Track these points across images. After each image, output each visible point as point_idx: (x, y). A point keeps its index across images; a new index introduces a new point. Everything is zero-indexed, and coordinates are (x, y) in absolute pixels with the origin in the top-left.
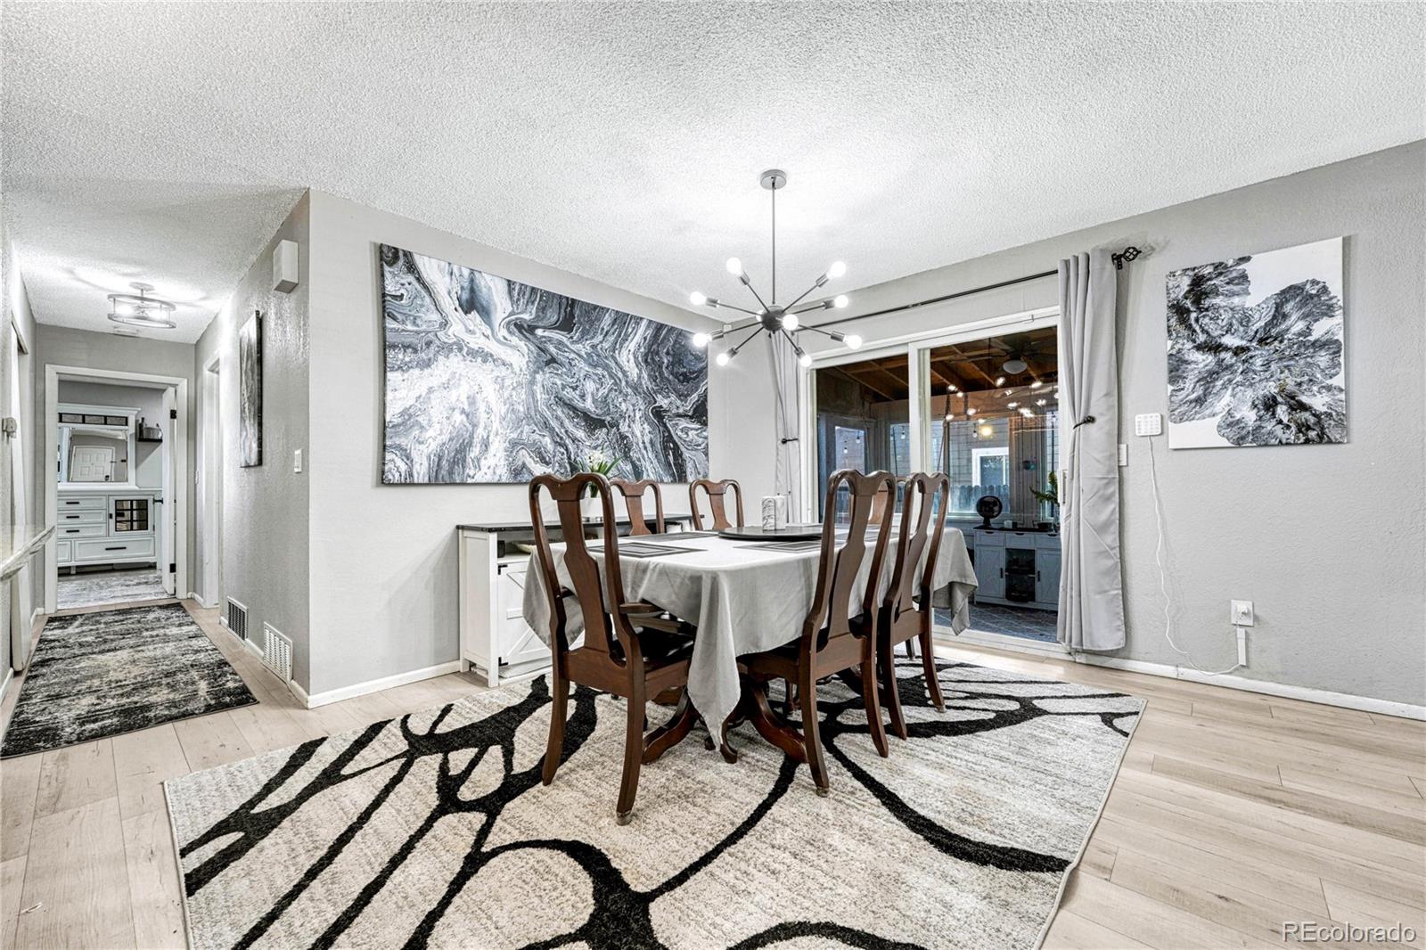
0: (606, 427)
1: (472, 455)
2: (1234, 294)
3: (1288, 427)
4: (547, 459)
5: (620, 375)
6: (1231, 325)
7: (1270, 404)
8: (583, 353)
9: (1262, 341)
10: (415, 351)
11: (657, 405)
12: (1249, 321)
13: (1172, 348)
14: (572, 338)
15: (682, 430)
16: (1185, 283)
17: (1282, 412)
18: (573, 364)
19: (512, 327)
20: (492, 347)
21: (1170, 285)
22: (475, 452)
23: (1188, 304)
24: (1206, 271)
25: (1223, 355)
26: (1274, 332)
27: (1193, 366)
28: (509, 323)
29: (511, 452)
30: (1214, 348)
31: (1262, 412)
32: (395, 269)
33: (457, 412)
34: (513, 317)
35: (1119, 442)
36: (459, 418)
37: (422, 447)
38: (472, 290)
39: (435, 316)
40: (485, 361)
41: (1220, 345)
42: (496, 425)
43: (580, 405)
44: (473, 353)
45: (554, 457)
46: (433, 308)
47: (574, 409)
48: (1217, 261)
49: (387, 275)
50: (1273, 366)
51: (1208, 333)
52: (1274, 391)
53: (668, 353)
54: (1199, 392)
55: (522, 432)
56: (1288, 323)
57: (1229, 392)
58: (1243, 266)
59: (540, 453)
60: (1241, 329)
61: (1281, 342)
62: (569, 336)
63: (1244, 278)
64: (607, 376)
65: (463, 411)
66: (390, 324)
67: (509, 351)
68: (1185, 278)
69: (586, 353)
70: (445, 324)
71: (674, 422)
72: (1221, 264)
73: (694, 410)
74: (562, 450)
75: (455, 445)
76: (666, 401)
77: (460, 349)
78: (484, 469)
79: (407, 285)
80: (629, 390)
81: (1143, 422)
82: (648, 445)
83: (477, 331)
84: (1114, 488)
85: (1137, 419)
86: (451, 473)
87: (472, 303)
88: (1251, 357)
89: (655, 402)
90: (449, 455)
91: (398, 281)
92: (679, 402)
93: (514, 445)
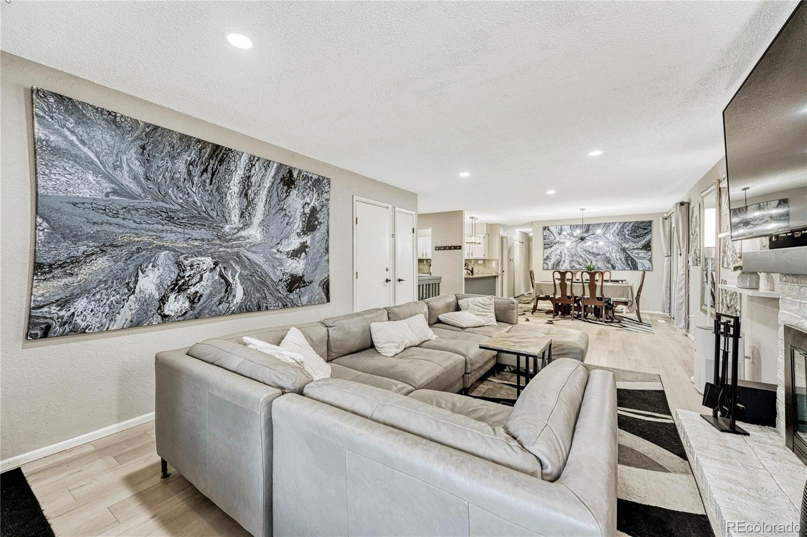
0: (600, 255)
10: (550, 245)
22: (561, 263)
29: (570, 263)
32: (546, 230)
33: (558, 254)
36: (558, 256)
37: (550, 263)
38: (561, 230)
39: (553, 237)
42: (567, 257)
43: (591, 250)
44: (561, 243)
45: (583, 263)
47: (590, 252)
49: (544, 232)
59: (578, 263)
62: (588, 234)
66: (545, 241)
70: (555, 238)
71: (631, 251)
73: (643, 247)
75: (557, 262)
76: (627, 245)
77: (558, 243)
78: (564, 267)
79: (548, 233)
80: (611, 244)
82: (619, 260)
86: (556, 267)
89: (622, 246)
90: (556, 263)
91: (546, 233)
92: (634, 245)
93: (571, 261)
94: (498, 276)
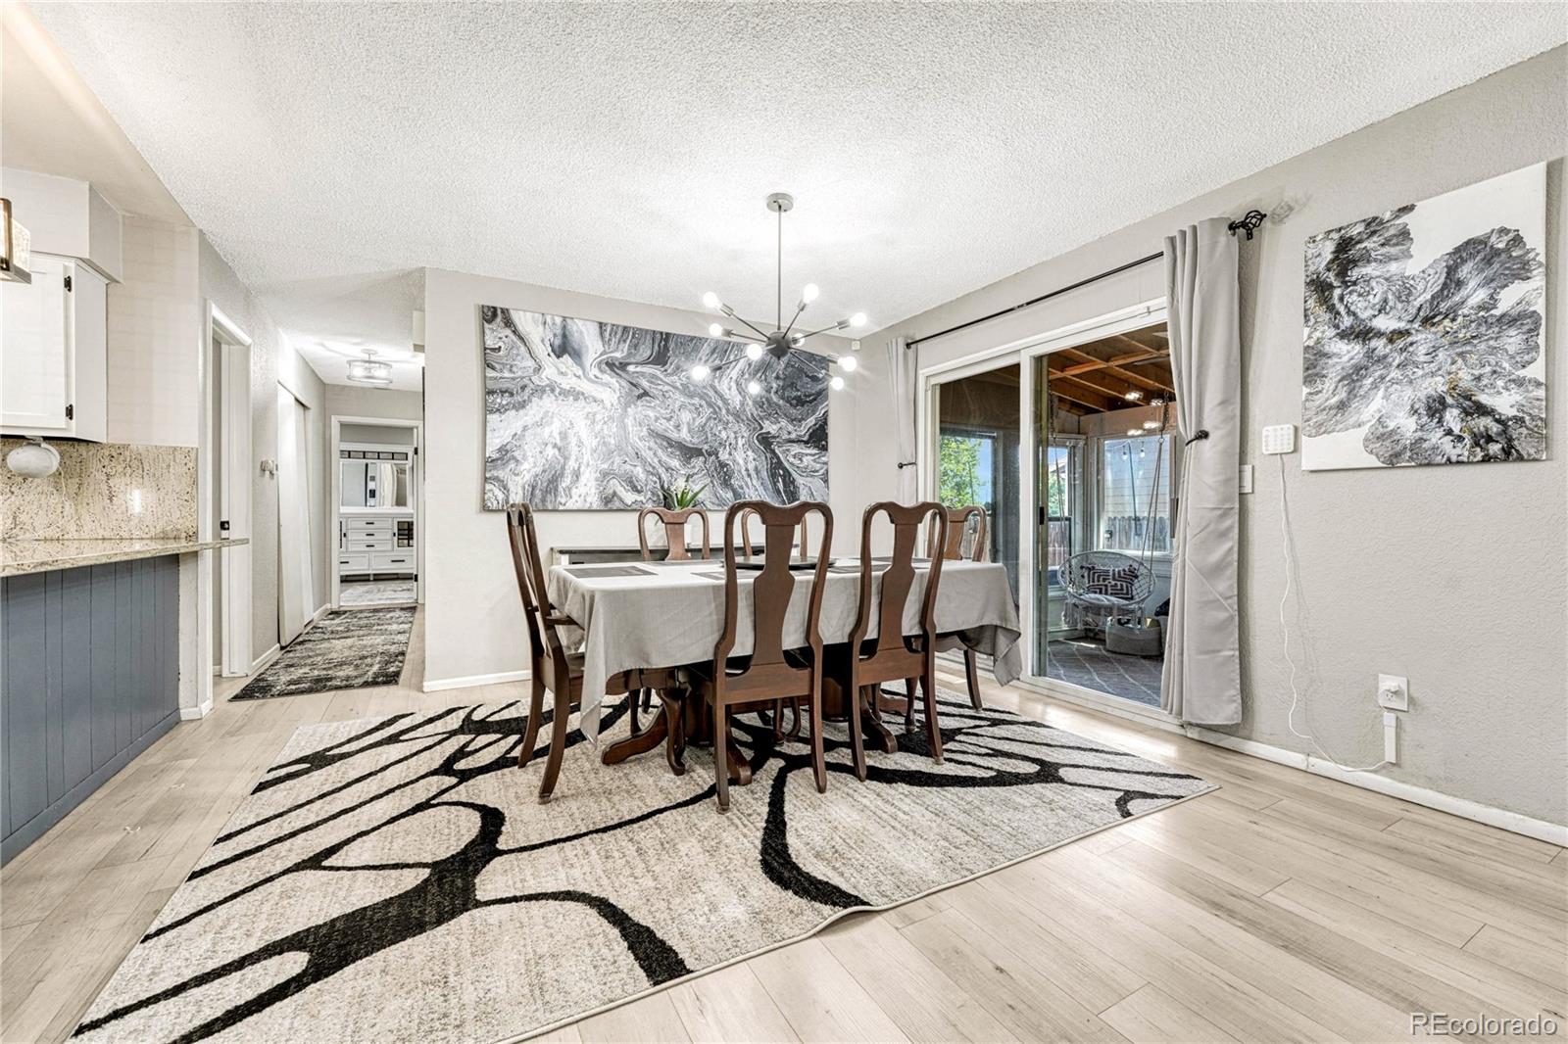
0: (703, 455)
1: (564, 485)
2: (1391, 259)
3: (1460, 439)
4: (639, 488)
5: (720, 403)
6: (1385, 301)
7: (1436, 408)
8: (678, 384)
9: (1428, 321)
10: (512, 395)
11: (764, 431)
12: (1410, 294)
13: (1309, 337)
14: (666, 370)
15: (794, 456)
16: (1328, 250)
17: (1452, 418)
18: (667, 395)
19: (604, 366)
20: (584, 386)
21: (1309, 255)
22: (566, 482)
23: (1331, 277)
24: (1354, 232)
25: (1374, 343)
26: (1444, 307)
27: (1335, 360)
28: (600, 362)
29: (602, 481)
30: (1362, 333)
31: (1425, 419)
32: (494, 326)
33: (550, 447)
34: (603, 357)
35: (1242, 462)
36: (551, 452)
37: (517, 478)
38: (564, 336)
39: (530, 363)
40: (576, 399)
41: (1371, 330)
42: (587, 457)
43: (674, 435)
44: (565, 393)
45: (646, 485)
46: (528, 355)
47: (668, 440)
48: (1369, 215)
49: (487, 331)
50: (1441, 355)
51: (1354, 314)
52: (1442, 388)
53: (777, 378)
54: (1342, 395)
55: (613, 462)
56: (1464, 292)
57: (1381, 393)
58: (1405, 219)
59: (631, 482)
60: (1399, 306)
61: (1453, 320)
62: (663, 369)
63: (1405, 235)
64: (705, 406)
65: (555, 446)
66: (490, 373)
67: (601, 389)
68: (1328, 243)
69: (682, 384)
70: (539, 369)
71: (784, 448)
72: (1375, 219)
73: (810, 436)
74: (655, 479)
75: (548, 476)
76: (775, 427)
77: (553, 391)
78: (575, 497)
79: (504, 339)
80: (731, 418)
81: (1270, 437)
82: (753, 473)
83: (569, 372)
84: (1233, 520)
85: (1264, 433)
86: (543, 501)
87: (564, 347)
88: (1411, 344)
89: (762, 428)
90: (542, 484)
91: (496, 335)
92: (790, 428)
93: (605, 475)
94: (195, 554)
